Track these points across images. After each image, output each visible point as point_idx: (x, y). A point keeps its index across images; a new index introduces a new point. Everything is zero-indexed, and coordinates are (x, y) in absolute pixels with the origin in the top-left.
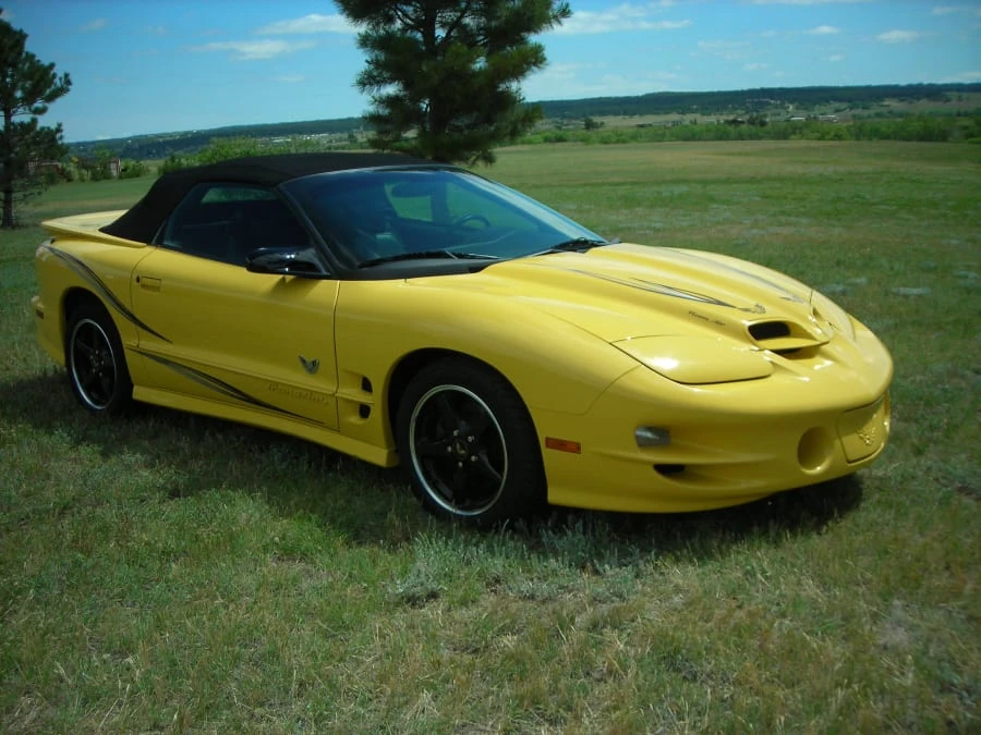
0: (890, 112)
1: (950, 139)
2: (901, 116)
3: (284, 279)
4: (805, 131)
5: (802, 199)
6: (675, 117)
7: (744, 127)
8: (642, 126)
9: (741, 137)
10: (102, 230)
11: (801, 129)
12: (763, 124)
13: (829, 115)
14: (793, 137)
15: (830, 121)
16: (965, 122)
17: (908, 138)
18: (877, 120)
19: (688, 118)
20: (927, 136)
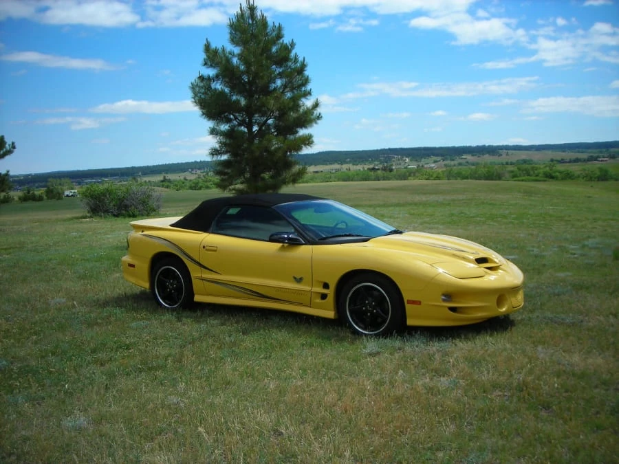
0: (467, 162)
1: (503, 178)
2: (473, 165)
3: (283, 246)
4: (417, 174)
5: (432, 215)
6: (336, 166)
7: (379, 172)
8: (317, 172)
9: (378, 179)
10: (171, 225)
11: (414, 173)
12: (391, 170)
13: (431, 164)
14: (410, 178)
15: (432, 168)
16: (510, 168)
17: (479, 178)
18: (460, 167)
19: (345, 167)
20: (489, 177)
